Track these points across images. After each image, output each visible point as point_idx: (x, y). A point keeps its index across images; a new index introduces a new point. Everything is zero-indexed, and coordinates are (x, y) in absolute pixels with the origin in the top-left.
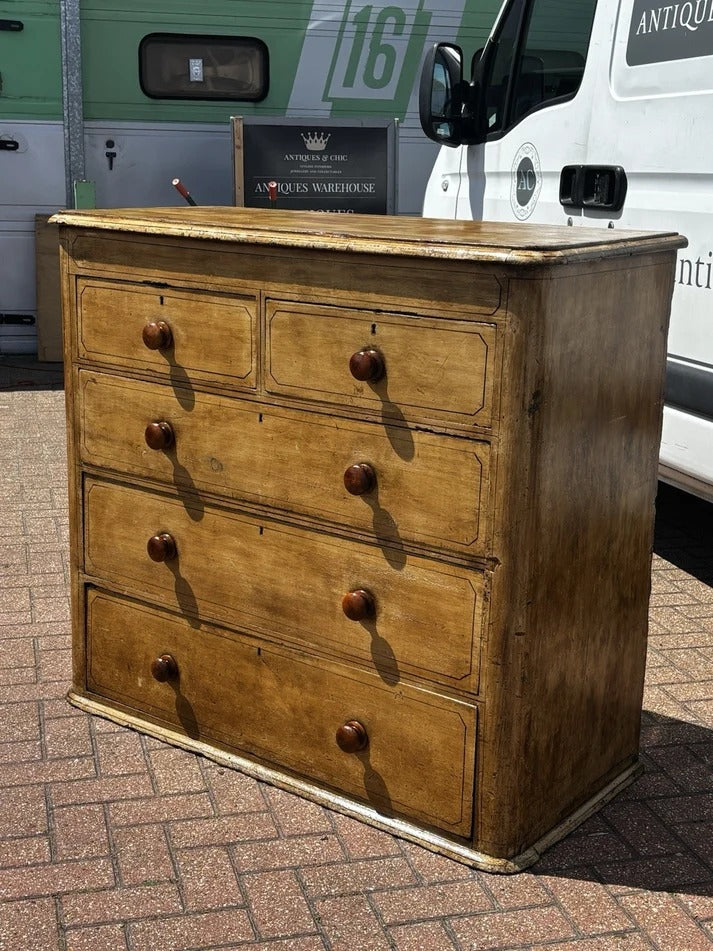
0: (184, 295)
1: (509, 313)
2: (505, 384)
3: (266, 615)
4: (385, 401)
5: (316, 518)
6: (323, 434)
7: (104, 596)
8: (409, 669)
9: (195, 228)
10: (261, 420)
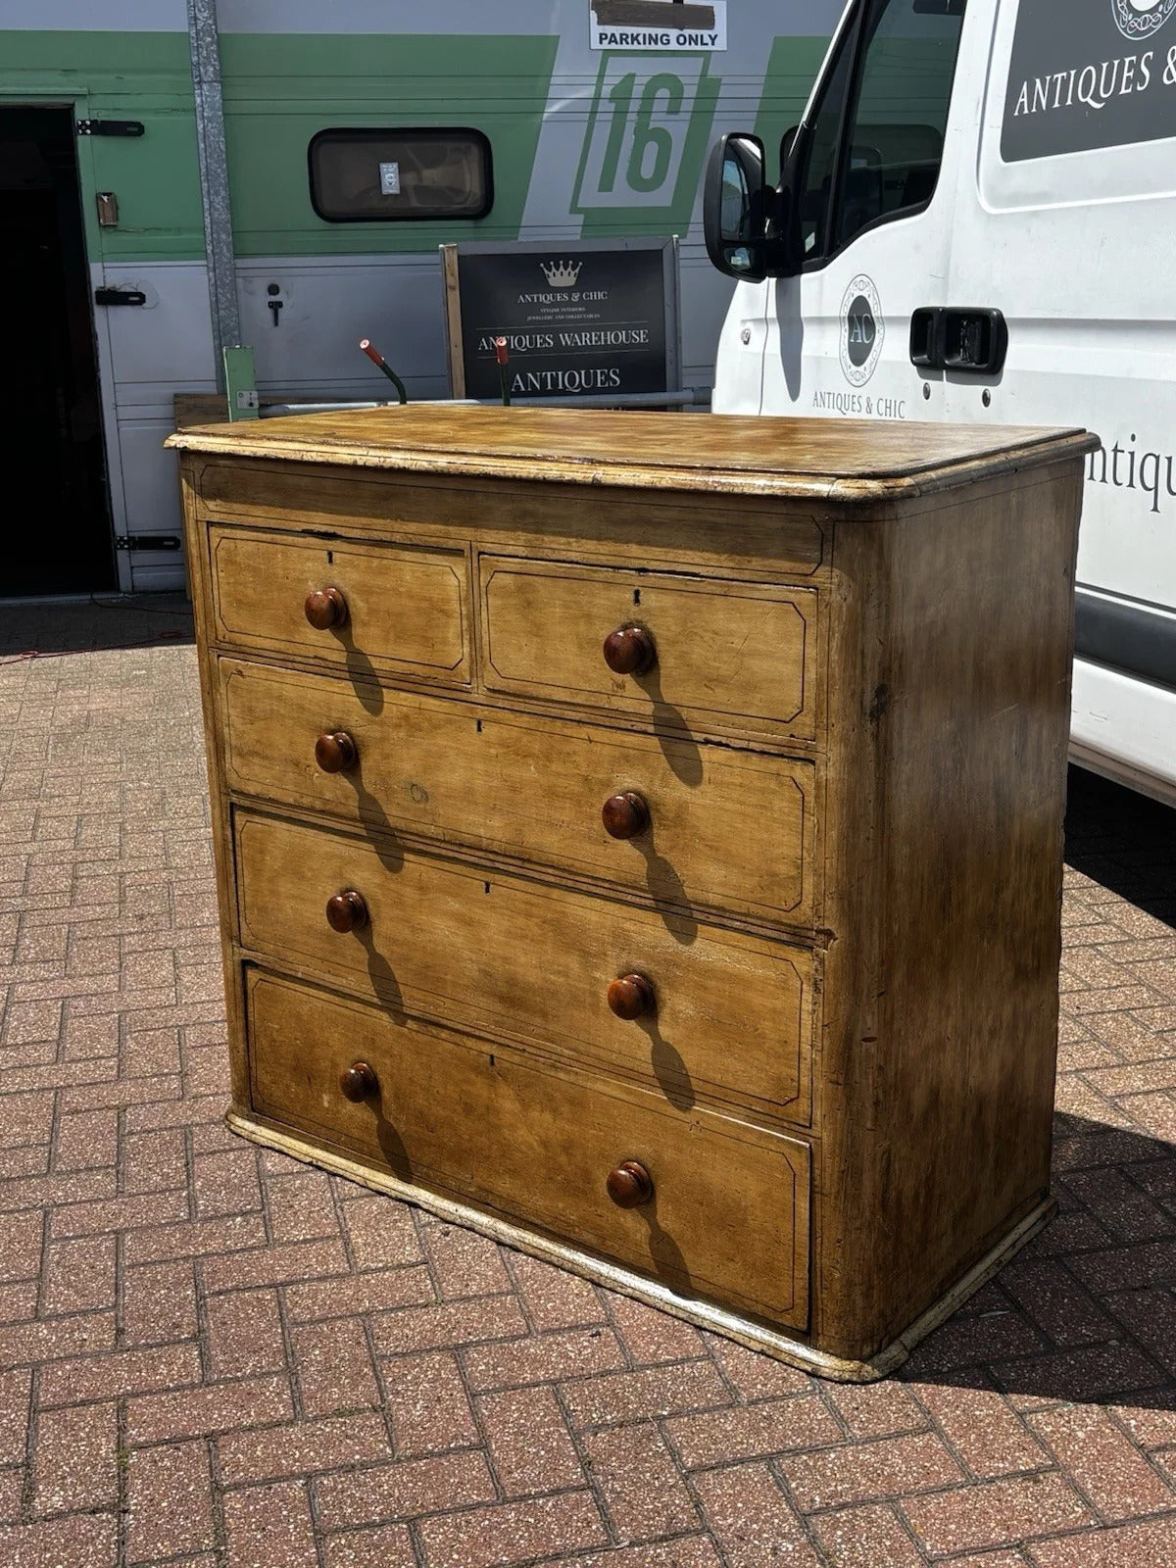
0: (362, 549)
1: (837, 572)
2: (833, 676)
3: (499, 1007)
4: (657, 700)
5: (564, 870)
6: (569, 748)
7: (273, 979)
8: (709, 1090)
9: (372, 452)
10: (479, 730)
